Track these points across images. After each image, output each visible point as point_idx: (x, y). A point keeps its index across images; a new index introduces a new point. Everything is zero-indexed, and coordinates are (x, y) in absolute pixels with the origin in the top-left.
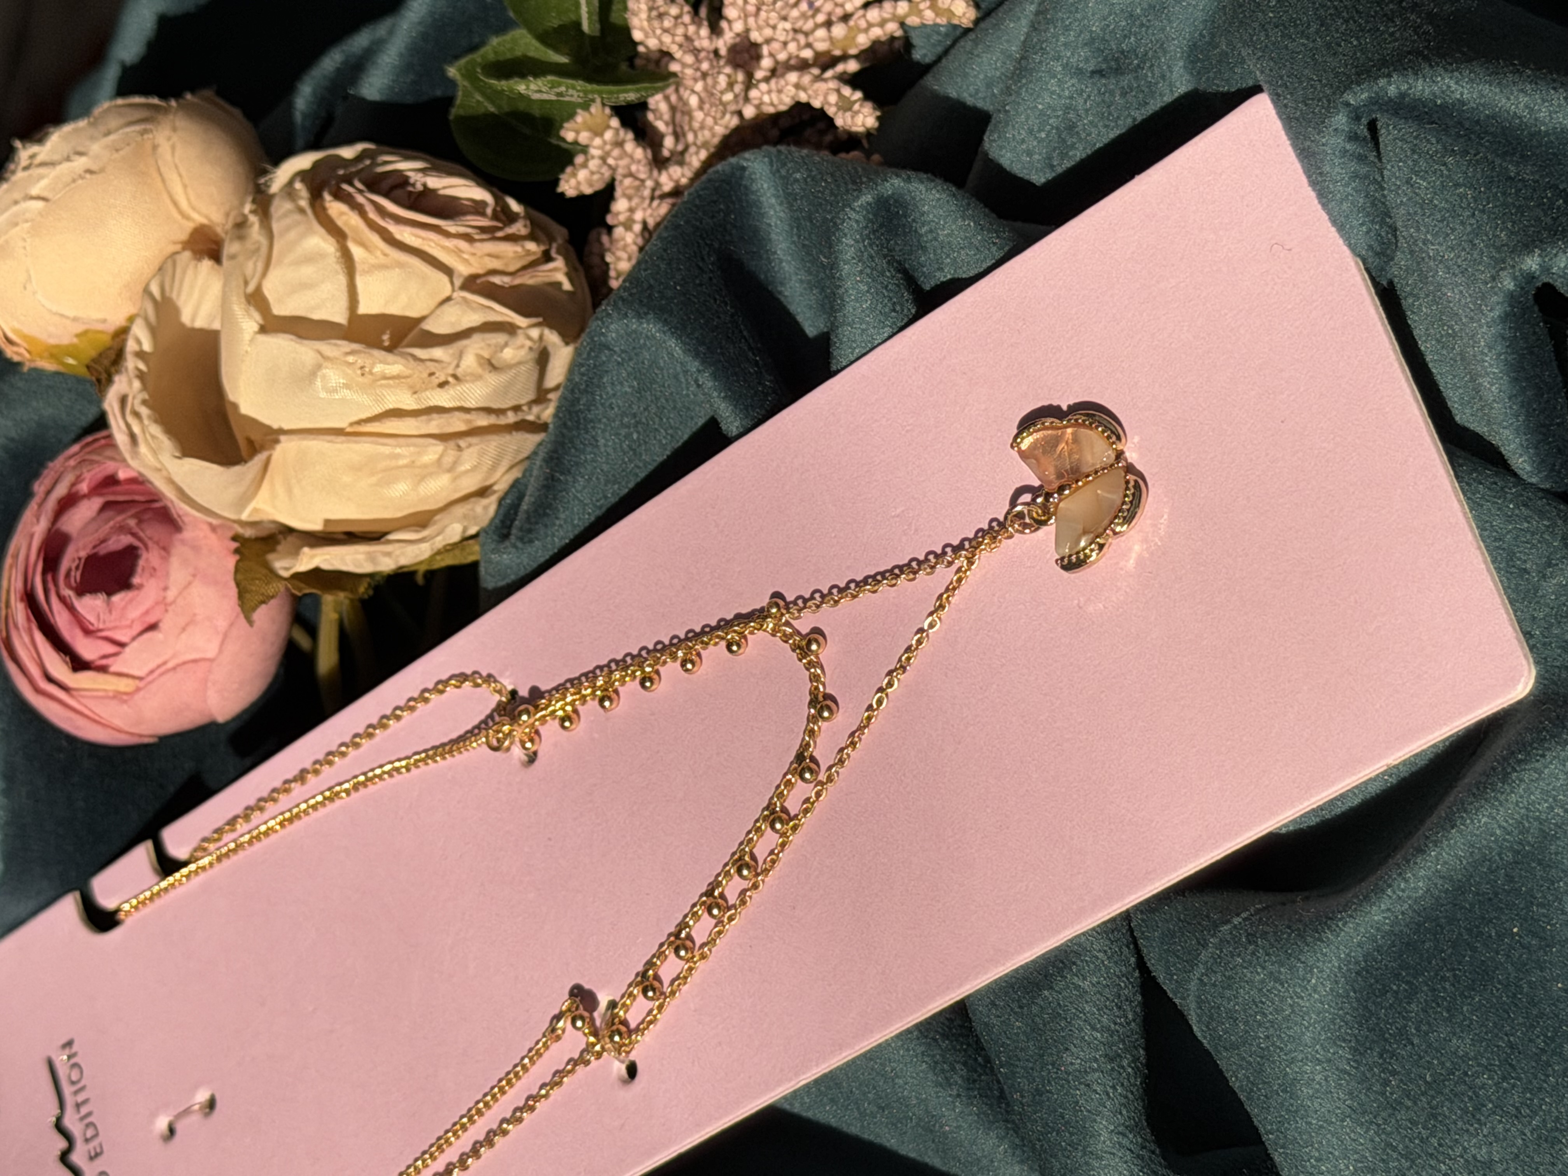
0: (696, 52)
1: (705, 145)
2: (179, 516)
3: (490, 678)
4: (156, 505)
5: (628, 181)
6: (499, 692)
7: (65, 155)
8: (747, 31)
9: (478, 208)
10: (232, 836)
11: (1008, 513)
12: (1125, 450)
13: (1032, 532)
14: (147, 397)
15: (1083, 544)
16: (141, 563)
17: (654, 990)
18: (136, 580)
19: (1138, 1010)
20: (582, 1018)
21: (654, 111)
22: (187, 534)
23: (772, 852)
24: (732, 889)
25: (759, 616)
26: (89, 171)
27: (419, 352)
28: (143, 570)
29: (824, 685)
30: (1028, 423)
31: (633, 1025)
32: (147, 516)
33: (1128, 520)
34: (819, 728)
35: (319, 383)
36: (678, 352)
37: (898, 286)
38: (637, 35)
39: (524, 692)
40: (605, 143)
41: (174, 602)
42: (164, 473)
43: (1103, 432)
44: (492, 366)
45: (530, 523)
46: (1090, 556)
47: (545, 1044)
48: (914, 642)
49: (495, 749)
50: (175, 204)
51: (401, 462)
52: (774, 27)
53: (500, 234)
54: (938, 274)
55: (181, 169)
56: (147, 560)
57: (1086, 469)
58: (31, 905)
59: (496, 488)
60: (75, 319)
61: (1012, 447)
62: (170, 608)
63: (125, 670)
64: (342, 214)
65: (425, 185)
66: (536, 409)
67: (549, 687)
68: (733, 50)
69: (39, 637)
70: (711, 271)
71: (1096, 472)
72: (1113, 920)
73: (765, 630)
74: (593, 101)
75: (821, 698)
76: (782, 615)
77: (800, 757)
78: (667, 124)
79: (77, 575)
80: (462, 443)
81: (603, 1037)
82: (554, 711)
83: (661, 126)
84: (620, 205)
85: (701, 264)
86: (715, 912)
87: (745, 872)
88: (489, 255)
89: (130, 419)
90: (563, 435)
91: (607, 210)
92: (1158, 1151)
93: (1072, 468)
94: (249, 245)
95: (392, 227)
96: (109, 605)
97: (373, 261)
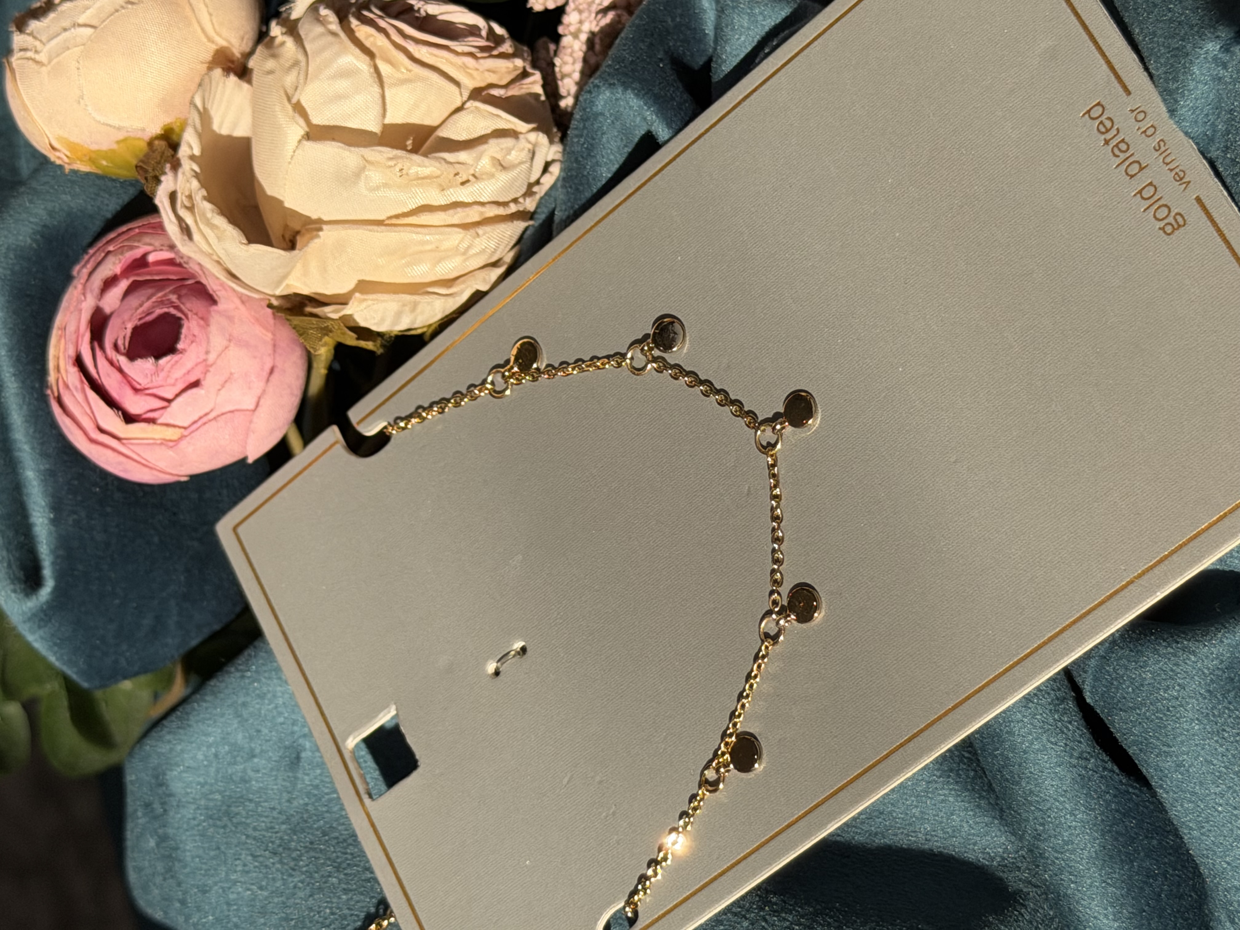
2: (214, 292)
4: (192, 282)
9: (473, 31)
14: (208, 194)
16: (184, 331)
18: (180, 346)
22: (221, 306)
26: (130, 3)
27: (448, 156)
28: (186, 337)
32: (184, 292)
35: (362, 183)
41: (214, 363)
42: (215, 258)
44: (502, 166)
50: (203, 30)
51: (428, 247)
53: (495, 52)
56: (189, 328)
59: (504, 260)
60: (120, 129)
62: (212, 369)
63: (171, 422)
64: (367, 35)
65: (425, 12)
66: (526, 201)
79: (125, 343)
80: (480, 231)
84: (571, 18)
88: (489, 71)
91: (558, 24)
95: (411, 47)
96: (157, 367)
97: (399, 76)
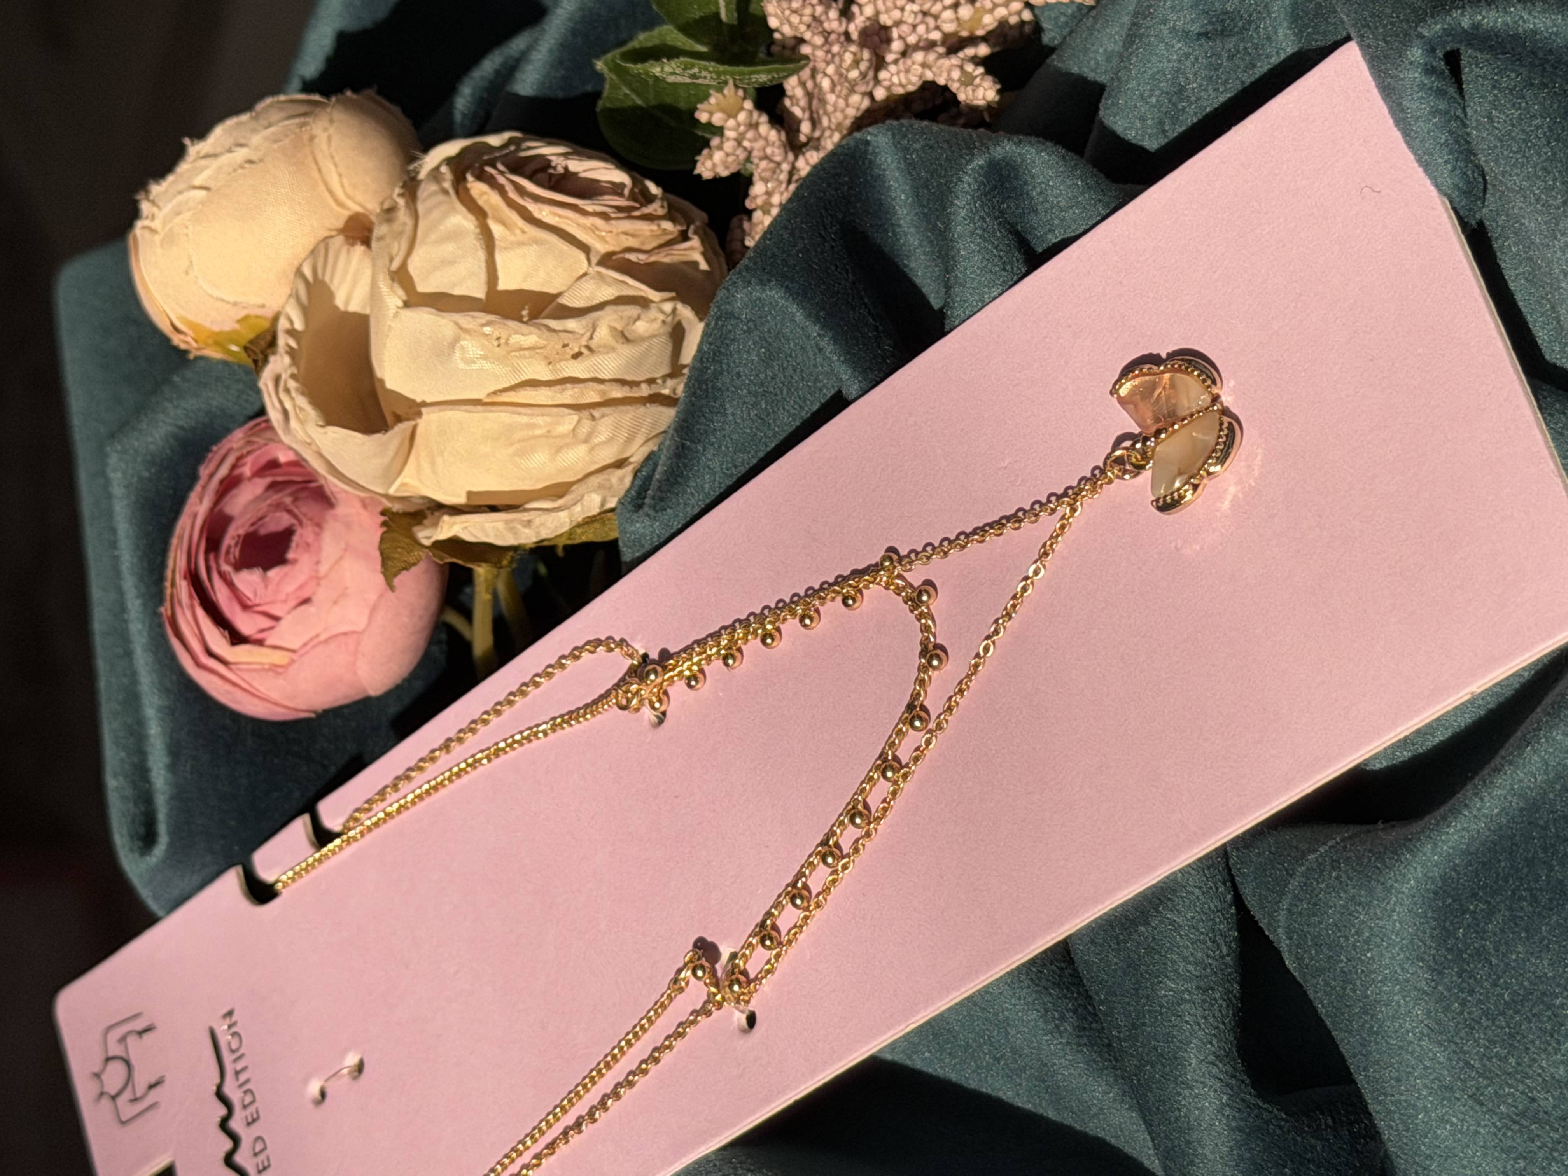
0: (826, 34)
1: (839, 126)
2: (332, 493)
3: (622, 643)
4: (313, 485)
5: (764, 164)
6: (631, 656)
7: (227, 147)
8: (877, 13)
9: (616, 189)
10: (382, 805)
11: (1107, 458)
12: (1221, 393)
13: (1132, 478)
14: (295, 371)
15: (1177, 484)
16: (296, 538)
17: (771, 939)
18: (290, 555)
19: (1233, 945)
20: (702, 967)
21: (791, 98)
22: (339, 511)
23: (884, 801)
24: (847, 837)
25: (873, 570)
26: (250, 162)
27: (553, 324)
28: (297, 546)
29: (935, 637)
30: (1127, 371)
31: (752, 976)
32: (303, 495)
33: (1222, 461)
34: (930, 677)
35: (458, 354)
36: (799, 316)
37: (1008, 245)
38: (773, 23)
39: (654, 655)
40: (739, 125)
41: (326, 576)
42: (314, 447)
43: (1199, 376)
44: (624, 337)
45: (662, 492)
46: (1185, 497)
47: (669, 996)
48: (1019, 589)
49: (623, 708)
50: (331, 192)
51: (538, 432)
52: (902, 9)
53: (636, 213)
54: (1050, 236)
55: (337, 159)
56: (301, 536)
57: (1182, 413)
58: (196, 879)
59: (631, 460)
60: (235, 304)
61: (1111, 393)
62: (323, 583)
63: (280, 643)
64: (484, 193)
65: (566, 169)
66: (670, 383)
67: (677, 650)
68: (865, 33)
69: (200, 613)
70: (834, 240)
71: (1192, 415)
72: (1208, 857)
73: (878, 584)
74: (726, 83)
75: (931, 647)
76: (895, 567)
77: (910, 707)
78: (803, 110)
79: (236, 552)
80: (597, 413)
81: (724, 987)
82: (682, 672)
83: (797, 111)
84: (758, 189)
85: (823, 233)
86: (830, 860)
87: (858, 821)
88: (625, 233)
89: (283, 396)
90: (693, 405)
91: (746, 195)
92: (1248, 1081)
93: (1169, 413)
94: (396, 226)
95: (531, 207)
96: (265, 580)
97: (512, 238)
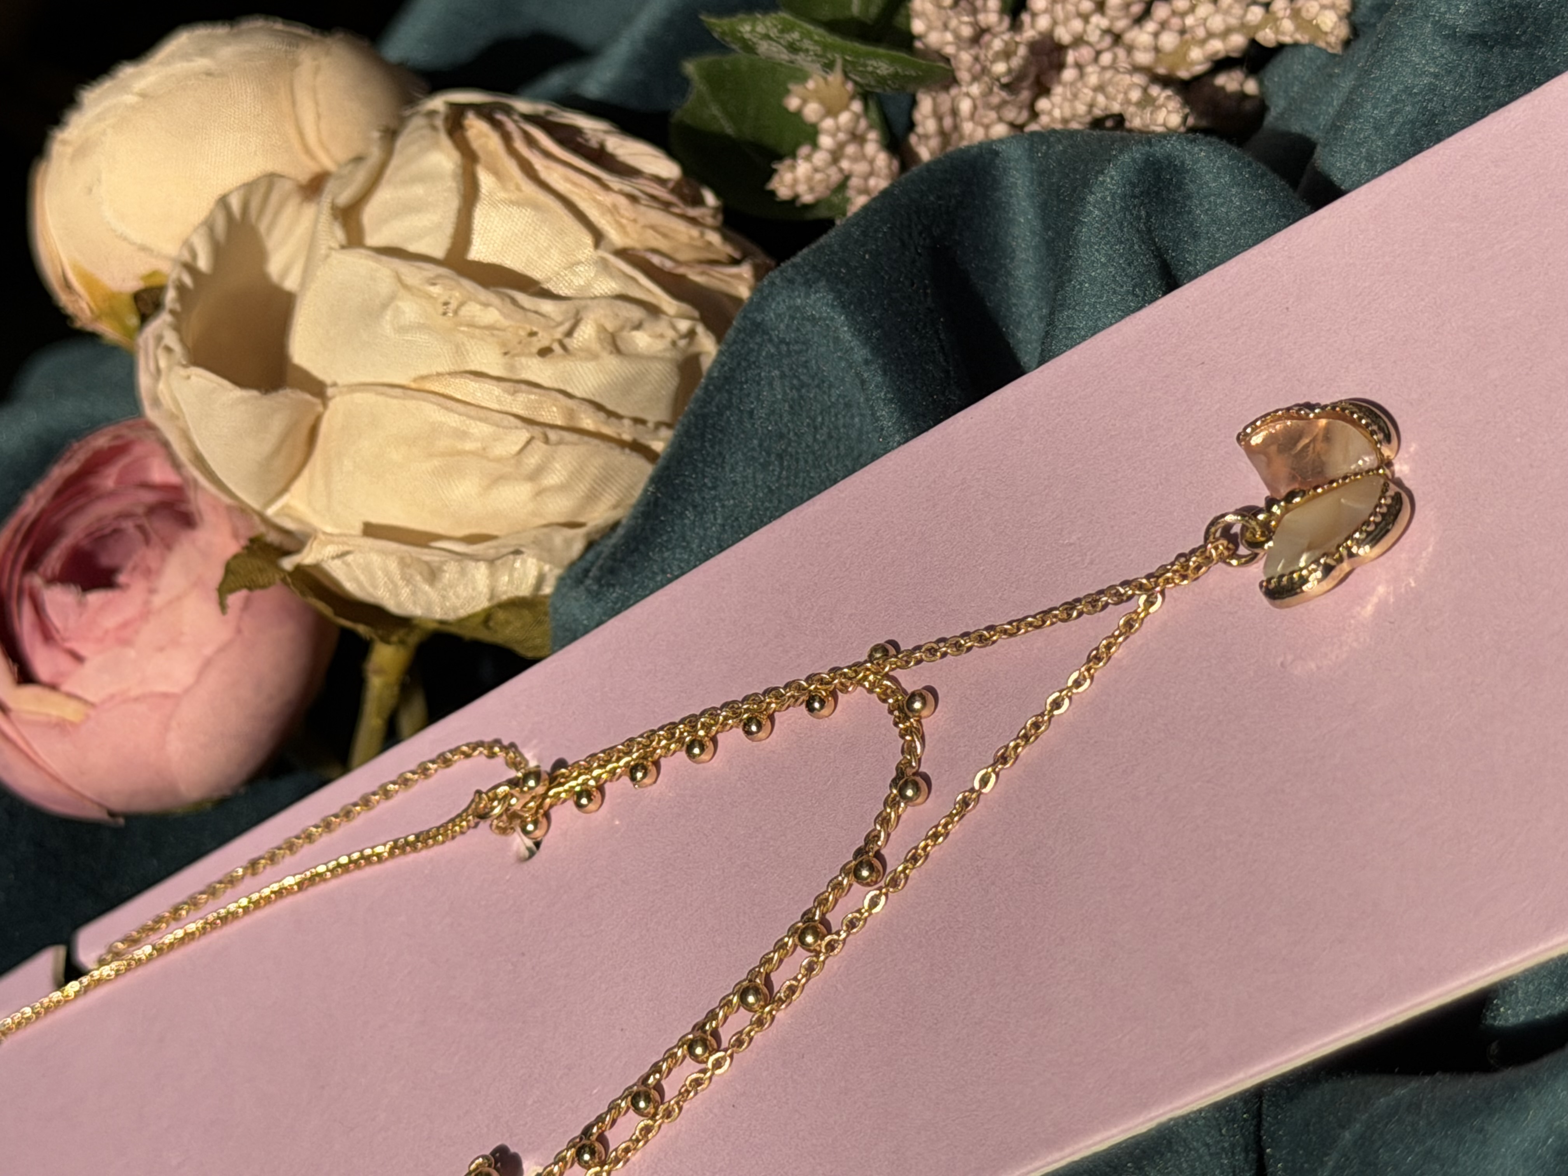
2: (200, 512)
3: (510, 748)
6: (516, 765)
8: (1053, 25)
9: (657, 179)
12: (1394, 461)
15: (1302, 562)
17: (593, 1153)
18: (122, 578)
22: (199, 533)
23: (794, 978)
24: (731, 1023)
26: (208, 73)
28: (134, 568)
29: (919, 761)
33: (1374, 540)
34: (899, 817)
35: (388, 315)
38: (918, 26)
40: (839, 130)
43: (1367, 425)
44: (615, 346)
45: (615, 560)
46: (1310, 580)
48: (1049, 702)
51: (471, 445)
52: (1086, 20)
53: (676, 210)
55: (320, 96)
56: (144, 557)
57: (1331, 473)
61: (1239, 440)
62: (150, 623)
63: (79, 692)
64: (481, 135)
65: (602, 144)
66: (659, 434)
67: (577, 760)
68: (1033, 48)
70: (918, 253)
71: (1345, 478)
73: (861, 685)
74: (832, 64)
75: (910, 771)
77: (861, 852)
80: (553, 435)
82: (573, 787)
86: (699, 1051)
87: (751, 999)
89: (161, 355)
95: (539, 163)
96: (82, 605)
97: (502, 195)
